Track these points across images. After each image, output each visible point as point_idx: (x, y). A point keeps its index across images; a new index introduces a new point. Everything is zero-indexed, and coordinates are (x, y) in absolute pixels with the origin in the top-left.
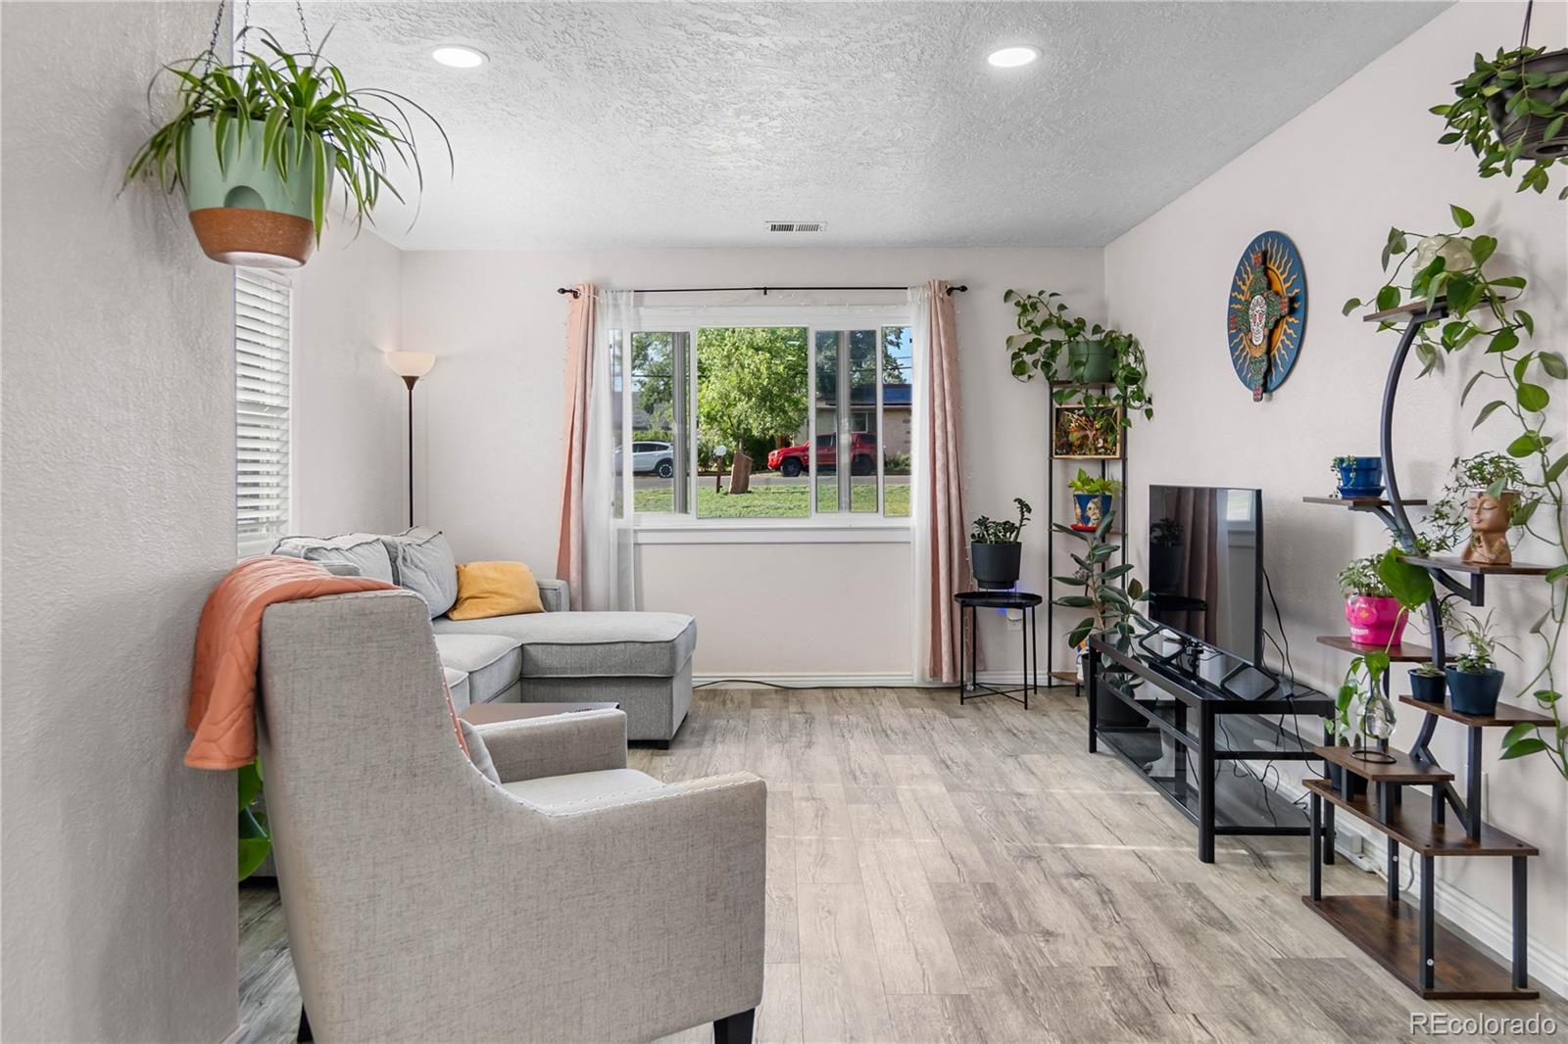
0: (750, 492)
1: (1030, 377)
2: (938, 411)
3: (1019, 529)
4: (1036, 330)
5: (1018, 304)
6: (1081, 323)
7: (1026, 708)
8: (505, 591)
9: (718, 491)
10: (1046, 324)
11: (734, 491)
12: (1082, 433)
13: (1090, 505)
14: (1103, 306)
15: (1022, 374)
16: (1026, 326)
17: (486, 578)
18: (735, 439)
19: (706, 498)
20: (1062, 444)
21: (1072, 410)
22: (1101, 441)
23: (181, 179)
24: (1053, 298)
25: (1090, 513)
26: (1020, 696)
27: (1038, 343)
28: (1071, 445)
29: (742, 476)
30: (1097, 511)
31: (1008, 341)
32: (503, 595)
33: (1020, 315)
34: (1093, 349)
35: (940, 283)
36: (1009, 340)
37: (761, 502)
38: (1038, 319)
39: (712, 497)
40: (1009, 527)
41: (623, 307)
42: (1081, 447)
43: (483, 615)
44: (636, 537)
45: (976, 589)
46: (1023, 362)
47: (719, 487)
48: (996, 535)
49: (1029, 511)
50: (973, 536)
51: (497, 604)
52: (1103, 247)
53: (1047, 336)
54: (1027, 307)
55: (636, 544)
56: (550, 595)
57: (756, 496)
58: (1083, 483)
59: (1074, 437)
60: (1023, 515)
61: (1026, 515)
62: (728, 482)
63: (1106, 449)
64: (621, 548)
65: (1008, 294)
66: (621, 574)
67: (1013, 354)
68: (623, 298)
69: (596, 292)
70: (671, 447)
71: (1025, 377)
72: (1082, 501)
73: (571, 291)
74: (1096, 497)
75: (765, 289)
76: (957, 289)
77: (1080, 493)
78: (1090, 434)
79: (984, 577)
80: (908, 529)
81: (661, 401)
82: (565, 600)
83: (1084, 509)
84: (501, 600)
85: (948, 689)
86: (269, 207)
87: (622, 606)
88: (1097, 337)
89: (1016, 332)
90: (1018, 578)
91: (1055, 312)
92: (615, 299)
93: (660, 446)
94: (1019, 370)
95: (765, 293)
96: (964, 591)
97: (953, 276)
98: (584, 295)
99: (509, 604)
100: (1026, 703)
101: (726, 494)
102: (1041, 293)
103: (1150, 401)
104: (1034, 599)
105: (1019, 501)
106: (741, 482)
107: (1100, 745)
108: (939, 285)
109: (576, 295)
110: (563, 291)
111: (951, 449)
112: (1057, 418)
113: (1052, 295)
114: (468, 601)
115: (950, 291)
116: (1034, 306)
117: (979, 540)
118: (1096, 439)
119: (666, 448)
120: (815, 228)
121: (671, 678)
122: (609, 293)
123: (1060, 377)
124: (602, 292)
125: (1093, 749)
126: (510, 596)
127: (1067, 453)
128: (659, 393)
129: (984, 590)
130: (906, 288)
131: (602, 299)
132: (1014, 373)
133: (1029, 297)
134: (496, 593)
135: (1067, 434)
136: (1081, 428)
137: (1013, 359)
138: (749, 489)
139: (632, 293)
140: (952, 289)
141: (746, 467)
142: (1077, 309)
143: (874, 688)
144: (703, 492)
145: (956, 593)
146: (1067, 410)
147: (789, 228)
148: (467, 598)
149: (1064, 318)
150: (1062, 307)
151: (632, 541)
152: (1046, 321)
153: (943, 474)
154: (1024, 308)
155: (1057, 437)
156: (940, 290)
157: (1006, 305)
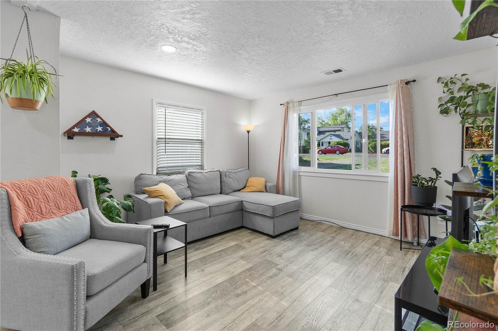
2: (399, 132)
3: (435, 181)
4: (452, 93)
5: (443, 83)
12: (479, 138)
15: (444, 113)
16: (448, 92)
20: (469, 143)
21: (474, 128)
22: (490, 141)
27: (453, 98)
28: (474, 144)
32: (254, 186)
33: (444, 87)
36: (439, 98)
40: (431, 179)
41: (295, 107)
42: (479, 144)
46: (446, 108)
48: (423, 183)
49: (440, 173)
51: (251, 189)
53: (459, 94)
59: (475, 140)
60: (437, 175)
64: (294, 176)
65: (439, 79)
66: (294, 184)
67: (441, 105)
68: (296, 104)
69: (288, 103)
72: (475, 170)
76: (411, 81)
80: (388, 177)
83: (476, 174)
89: (442, 95)
91: (464, 83)
92: (293, 105)
94: (444, 111)
97: (409, 78)
98: (285, 105)
99: (254, 189)
102: (456, 76)
105: (435, 169)
108: (401, 81)
110: (281, 105)
111: (405, 146)
112: (467, 131)
113: (463, 75)
114: (247, 187)
115: (407, 83)
116: (452, 82)
117: (415, 183)
118: (487, 141)
120: (339, 71)
121: (274, 217)
123: (468, 112)
124: (290, 103)
127: (472, 148)
130: (388, 85)
131: (290, 105)
132: (440, 114)
133: (450, 78)
135: (472, 138)
136: (478, 136)
137: (439, 107)
146: (472, 127)
149: (469, 84)
150: (468, 80)
151: (298, 175)
152: (460, 88)
153: (401, 156)
154: (446, 84)
155: (466, 140)
156: (401, 83)
157: (437, 84)
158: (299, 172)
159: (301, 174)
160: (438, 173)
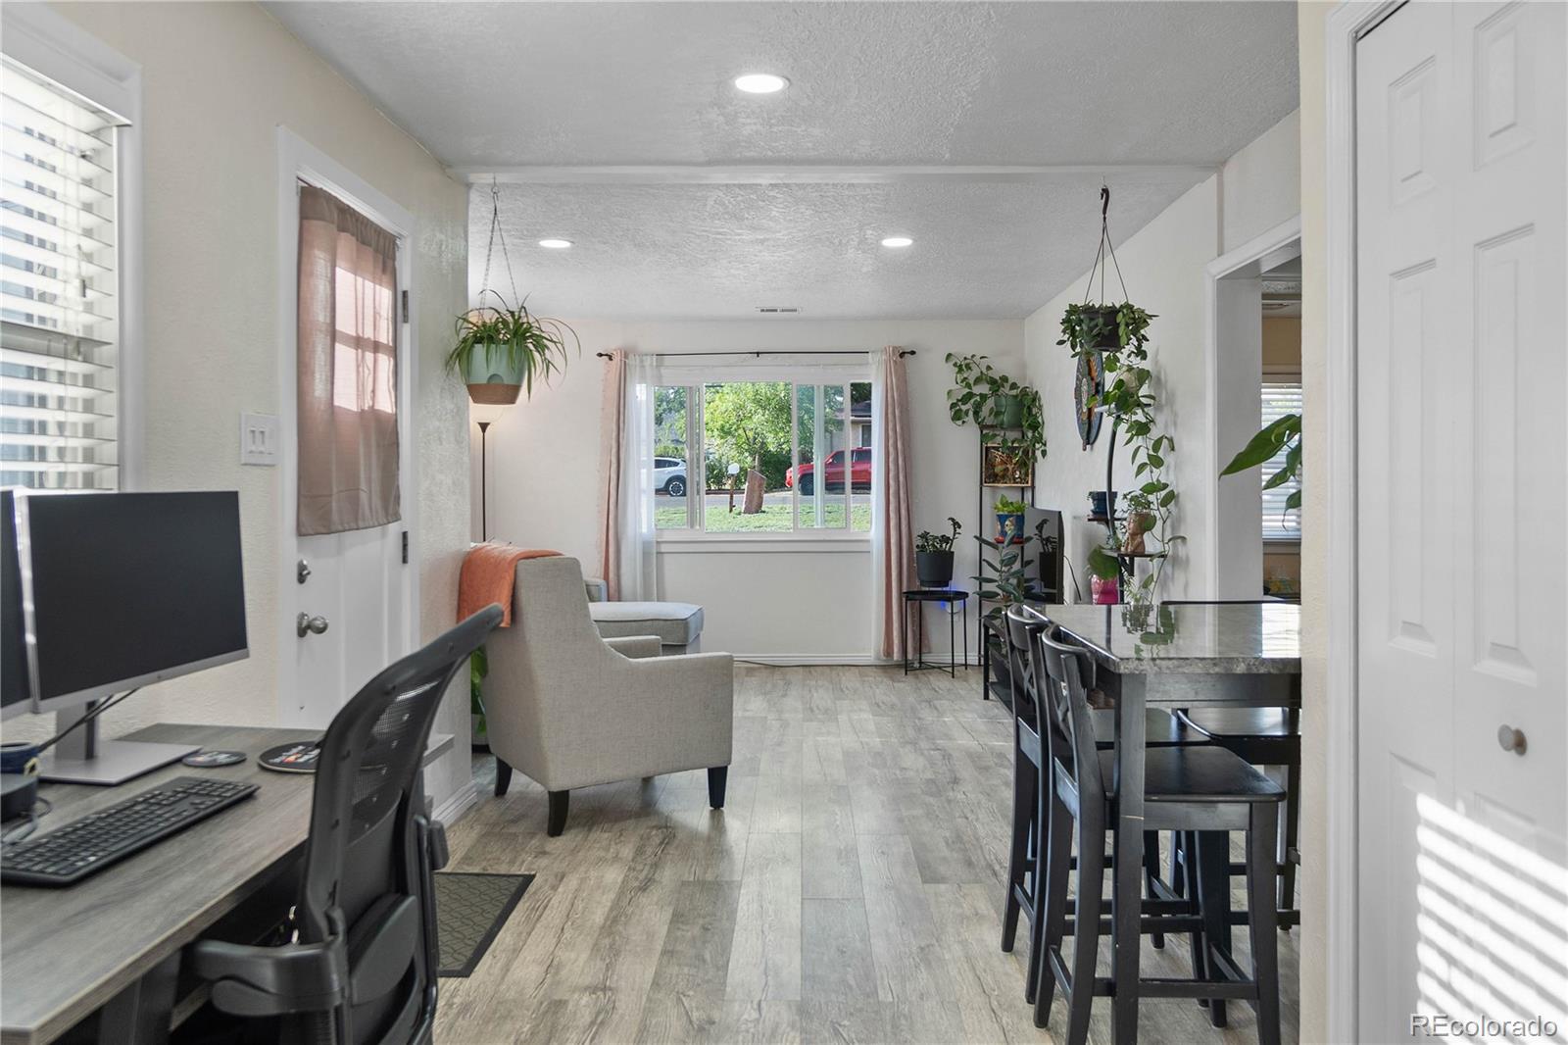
0: (764, 512)
1: (964, 422)
2: (891, 449)
3: (952, 541)
4: (968, 386)
5: (955, 365)
6: (1005, 379)
7: (953, 677)
9: (731, 511)
10: (978, 381)
11: (748, 511)
12: (1004, 467)
13: (1007, 523)
14: (1023, 366)
15: (959, 419)
16: (962, 382)
18: (751, 455)
19: (718, 518)
20: (990, 474)
21: (997, 449)
22: (1018, 473)
23: (467, 372)
24: (983, 360)
25: (1007, 529)
26: (950, 669)
27: (970, 395)
28: (996, 475)
29: (756, 495)
30: (1012, 527)
31: (947, 394)
33: (957, 373)
34: (1010, 401)
35: (894, 348)
36: (949, 392)
37: (774, 522)
38: (972, 376)
39: (724, 516)
40: (945, 539)
41: (648, 368)
42: (1003, 477)
44: (659, 548)
45: (922, 588)
46: (960, 410)
47: (732, 506)
48: (933, 545)
49: (960, 527)
50: (918, 546)
52: (1024, 319)
53: (977, 390)
54: (962, 367)
55: (658, 553)
56: (593, 590)
57: (770, 516)
58: (1004, 506)
59: (998, 469)
60: (955, 531)
61: (958, 530)
62: (741, 500)
63: (1021, 479)
64: (646, 555)
65: (948, 357)
66: (646, 576)
67: (952, 404)
68: (648, 361)
69: (626, 357)
70: (681, 463)
71: (960, 422)
72: (1002, 519)
73: (606, 355)
74: (1012, 516)
75: (758, 353)
76: (908, 353)
77: (1001, 513)
78: (1010, 467)
79: (925, 578)
80: (868, 541)
81: (670, 412)
82: (604, 595)
83: (1003, 526)
85: (898, 666)
86: (506, 382)
87: (647, 598)
88: (1014, 392)
89: (954, 387)
90: (951, 579)
91: (984, 371)
92: (642, 361)
93: (670, 462)
94: (957, 416)
95: (758, 356)
96: (911, 590)
97: (905, 343)
98: (617, 359)
100: (953, 673)
101: (739, 514)
102: (973, 356)
103: (1045, 445)
104: (963, 596)
105: (953, 520)
106: (755, 503)
107: (991, 695)
108: (893, 350)
109: (610, 359)
110: (600, 355)
111: (901, 478)
112: (986, 454)
113: (982, 357)
115: (902, 355)
116: (968, 367)
117: (922, 548)
118: (1014, 472)
119: (676, 464)
120: (794, 310)
121: (685, 645)
122: (637, 357)
123: (989, 421)
124: (631, 356)
125: (986, 697)
127: (993, 482)
128: (668, 402)
129: (927, 589)
131: (631, 361)
132: (953, 420)
133: (965, 358)
135: (993, 466)
136: (1003, 462)
137: (951, 408)
138: (763, 509)
139: (655, 358)
140: (904, 353)
141: (760, 486)
142: (1002, 367)
143: (843, 666)
144: (715, 511)
145: (905, 591)
146: (993, 448)
147: (776, 310)
149: (990, 375)
150: (989, 368)
151: (655, 551)
152: (977, 378)
153: (895, 498)
154: (960, 368)
155: (986, 469)
156: (894, 354)
157: (947, 365)
158: (658, 542)
159: (664, 548)
160: (956, 525)
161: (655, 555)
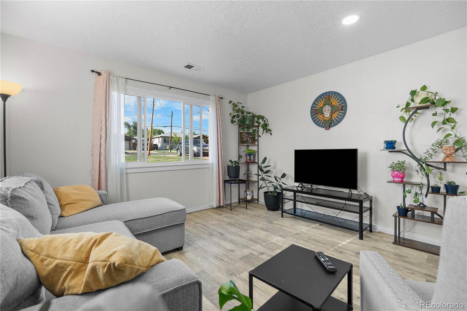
1: (234, 124)
2: (219, 131)
3: (238, 163)
4: (237, 112)
5: (232, 104)
7: (247, 209)
8: (86, 199)
12: (246, 139)
13: (252, 156)
14: (248, 108)
16: (235, 110)
17: (73, 194)
20: (242, 141)
22: (251, 141)
25: (251, 158)
27: (238, 115)
28: (244, 141)
30: (253, 158)
31: (230, 114)
32: (85, 201)
33: (233, 108)
34: (251, 118)
40: (236, 162)
41: (120, 84)
42: (246, 142)
43: (79, 211)
44: (126, 171)
45: (229, 179)
51: (84, 205)
52: (247, 94)
53: (239, 113)
54: (235, 105)
56: (103, 197)
61: (240, 159)
63: (252, 143)
64: (121, 175)
65: (230, 102)
66: (121, 185)
67: (231, 118)
68: (120, 80)
69: (109, 76)
72: (249, 155)
73: (97, 72)
75: (170, 87)
77: (248, 153)
78: (249, 139)
79: (230, 176)
84: (85, 203)
89: (232, 112)
92: (118, 80)
94: (232, 122)
95: (170, 89)
96: (226, 179)
97: (220, 95)
98: (104, 75)
99: (89, 205)
100: (247, 207)
102: (238, 103)
103: (271, 131)
108: (217, 96)
109: (99, 74)
110: (93, 71)
112: (240, 134)
113: (240, 103)
114: (67, 205)
116: (237, 106)
117: (229, 166)
122: (115, 77)
124: (112, 76)
125: (282, 216)
126: (89, 201)
127: (243, 144)
130: (209, 95)
131: (112, 78)
133: (235, 103)
134: (82, 200)
135: (243, 138)
136: (246, 137)
139: (124, 79)
140: (220, 98)
145: (224, 180)
146: (243, 133)
148: (66, 205)
150: (242, 107)
153: (221, 148)
155: (240, 139)
157: (229, 104)
158: (126, 168)
159: (129, 171)
161: (125, 174)
